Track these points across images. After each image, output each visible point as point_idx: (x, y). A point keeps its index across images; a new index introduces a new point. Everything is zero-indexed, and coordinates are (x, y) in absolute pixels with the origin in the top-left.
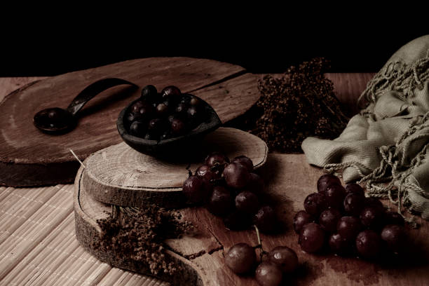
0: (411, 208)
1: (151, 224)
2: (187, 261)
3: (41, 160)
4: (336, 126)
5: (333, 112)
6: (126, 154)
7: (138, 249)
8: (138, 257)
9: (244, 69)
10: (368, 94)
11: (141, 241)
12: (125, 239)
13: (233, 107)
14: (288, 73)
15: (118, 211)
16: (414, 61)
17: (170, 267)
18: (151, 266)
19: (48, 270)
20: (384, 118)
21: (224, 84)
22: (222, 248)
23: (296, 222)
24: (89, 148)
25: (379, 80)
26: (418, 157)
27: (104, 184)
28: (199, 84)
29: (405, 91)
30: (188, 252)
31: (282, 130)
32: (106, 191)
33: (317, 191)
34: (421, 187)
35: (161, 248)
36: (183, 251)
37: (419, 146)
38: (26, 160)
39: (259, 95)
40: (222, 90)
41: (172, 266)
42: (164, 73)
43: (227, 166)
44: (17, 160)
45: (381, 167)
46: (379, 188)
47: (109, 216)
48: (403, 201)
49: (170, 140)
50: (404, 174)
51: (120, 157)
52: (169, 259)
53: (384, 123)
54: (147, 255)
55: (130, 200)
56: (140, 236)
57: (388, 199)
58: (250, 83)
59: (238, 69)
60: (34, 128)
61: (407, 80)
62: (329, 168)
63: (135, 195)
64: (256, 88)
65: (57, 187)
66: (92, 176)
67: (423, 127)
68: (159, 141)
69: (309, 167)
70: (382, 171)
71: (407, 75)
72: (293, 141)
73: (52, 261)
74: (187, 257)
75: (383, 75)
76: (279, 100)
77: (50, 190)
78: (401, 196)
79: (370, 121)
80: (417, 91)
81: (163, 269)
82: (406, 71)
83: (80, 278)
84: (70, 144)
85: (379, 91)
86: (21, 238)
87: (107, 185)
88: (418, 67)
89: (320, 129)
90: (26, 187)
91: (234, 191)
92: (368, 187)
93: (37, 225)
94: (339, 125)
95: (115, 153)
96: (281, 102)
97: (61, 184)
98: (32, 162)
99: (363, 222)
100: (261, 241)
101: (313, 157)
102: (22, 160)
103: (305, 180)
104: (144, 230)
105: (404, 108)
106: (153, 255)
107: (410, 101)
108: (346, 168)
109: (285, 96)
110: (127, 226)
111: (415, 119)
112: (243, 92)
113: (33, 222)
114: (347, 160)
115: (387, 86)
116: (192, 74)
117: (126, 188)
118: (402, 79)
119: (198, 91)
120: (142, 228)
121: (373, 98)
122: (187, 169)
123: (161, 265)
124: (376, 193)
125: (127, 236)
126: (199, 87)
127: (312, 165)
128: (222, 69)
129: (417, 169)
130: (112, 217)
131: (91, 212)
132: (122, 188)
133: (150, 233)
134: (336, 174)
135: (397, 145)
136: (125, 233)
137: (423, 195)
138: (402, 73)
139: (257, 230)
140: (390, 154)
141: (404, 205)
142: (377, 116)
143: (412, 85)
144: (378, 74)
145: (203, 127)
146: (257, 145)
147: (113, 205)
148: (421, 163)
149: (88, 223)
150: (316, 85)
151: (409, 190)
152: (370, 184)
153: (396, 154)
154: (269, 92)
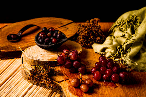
0: (127, 66)
1: (47, 72)
2: (58, 83)
3: (9, 50)
4: (102, 40)
5: (101, 35)
6: (37, 49)
7: (43, 80)
8: (43, 82)
9: (72, 21)
10: (112, 30)
11: (43, 77)
12: (38, 77)
13: (70, 34)
14: (86, 23)
15: (36, 67)
16: (126, 19)
17: (53, 86)
18: (47, 85)
19: (13, 86)
20: (117, 37)
21: (66, 26)
22: (69, 79)
23: (92, 71)
24: (25, 47)
25: (115, 25)
26: (129, 50)
27: (31, 59)
28: (58, 26)
29: (124, 29)
30: (58, 80)
31: (85, 41)
32: (32, 61)
33: (98, 61)
34: (131, 59)
35: (50, 79)
36: (57, 80)
37: (129, 46)
38: (5, 51)
39: (78, 30)
40: (66, 28)
41: (54, 85)
42: (47, 23)
43: (70, 53)
44: (2, 51)
45: (118, 53)
46: (117, 60)
47: (33, 69)
48: (125, 64)
49: (52, 45)
50: (125, 55)
51: (35, 50)
52: (52, 83)
53: (118, 39)
54: (45, 81)
55: (39, 64)
56: (43, 75)
57: (120, 63)
58: (75, 26)
59: (70, 21)
60: (7, 40)
61: (124, 25)
62: (101, 53)
63: (41, 62)
64: (77, 28)
65: (15, 59)
66: (27, 56)
67: (130, 41)
68: (48, 45)
69: (95, 53)
70: (118, 54)
71: (124, 24)
72: (89, 44)
73: (14, 83)
74: (58, 82)
75: (116, 24)
76: (84, 31)
77: (13, 60)
78: (124, 62)
79: (113, 38)
80: (127, 29)
81: (51, 86)
82: (124, 23)
83: (23, 88)
84: (19, 45)
85: (115, 29)
86: (4, 76)
87: (32, 59)
88: (128, 21)
89: (97, 41)
90: (5, 59)
91: (72, 61)
92: (114, 59)
93: (9, 71)
94: (103, 39)
95: (34, 49)
96: (85, 32)
97: (16, 58)
98: (7, 51)
99: (114, 71)
100: (81, 77)
101: (96, 50)
102: (4, 51)
103: (94, 57)
104: (45, 73)
105: (123, 34)
106: (47, 82)
107: (125, 32)
108: (107, 53)
109: (86, 30)
110: (39, 72)
111: (127, 38)
112: (72, 29)
113: (8, 70)
114: (107, 51)
115: (118, 27)
116: (56, 23)
117: (38, 60)
118: (122, 25)
119: (58, 29)
120: (44, 73)
121: (113, 31)
122: (57, 54)
123: (50, 85)
124: (116, 61)
125: (39, 75)
126: (58, 27)
127: (96, 52)
128: (65, 21)
129: (129, 54)
130: (34, 69)
131: (27, 68)
132: (37, 60)
133: (46, 74)
134: (103, 55)
135: (122, 46)
136: (38, 74)
137: (131, 62)
138: (122, 23)
139: (80, 73)
140: (120, 49)
141: (125, 65)
142: (115, 37)
143: (126, 27)
144: (115, 23)
145: (62, 41)
146: (78, 46)
147: (34, 65)
148: (130, 52)
149: (26, 71)
150: (95, 27)
151: (127, 60)
152: (114, 58)
153: (122, 49)
154: (81, 29)
